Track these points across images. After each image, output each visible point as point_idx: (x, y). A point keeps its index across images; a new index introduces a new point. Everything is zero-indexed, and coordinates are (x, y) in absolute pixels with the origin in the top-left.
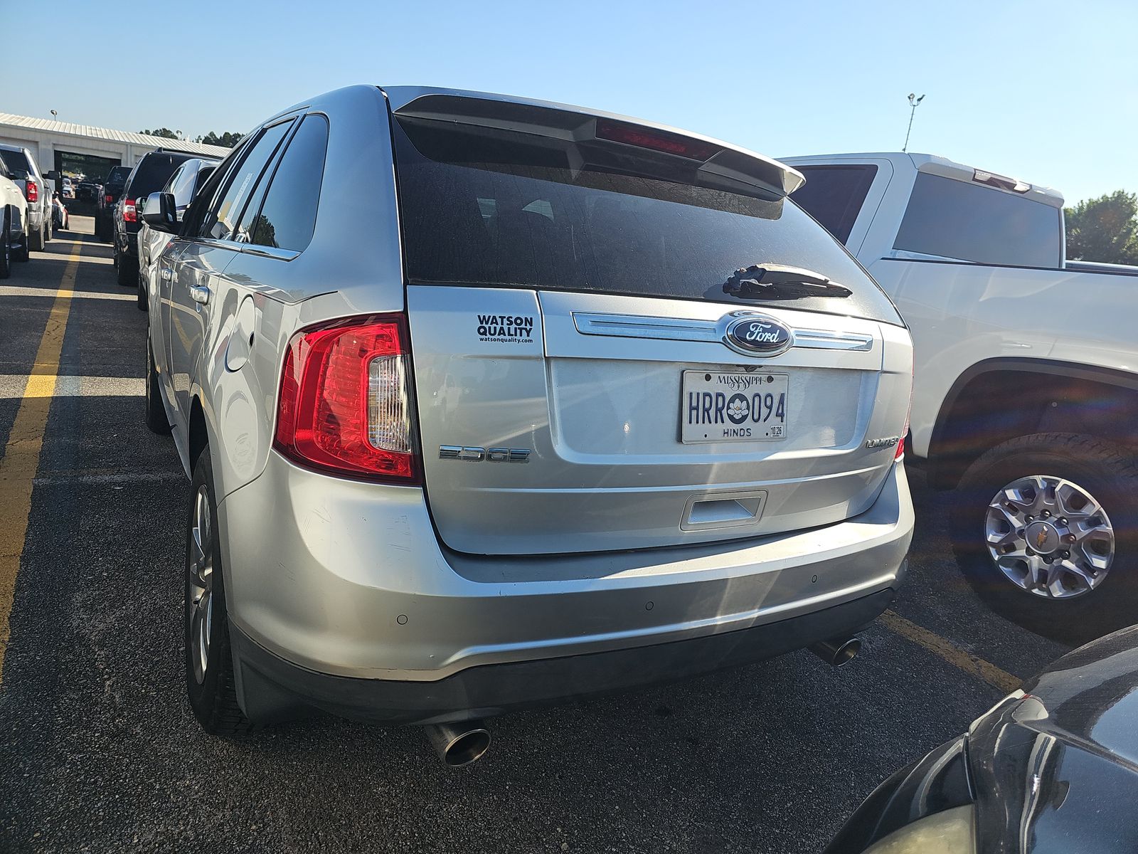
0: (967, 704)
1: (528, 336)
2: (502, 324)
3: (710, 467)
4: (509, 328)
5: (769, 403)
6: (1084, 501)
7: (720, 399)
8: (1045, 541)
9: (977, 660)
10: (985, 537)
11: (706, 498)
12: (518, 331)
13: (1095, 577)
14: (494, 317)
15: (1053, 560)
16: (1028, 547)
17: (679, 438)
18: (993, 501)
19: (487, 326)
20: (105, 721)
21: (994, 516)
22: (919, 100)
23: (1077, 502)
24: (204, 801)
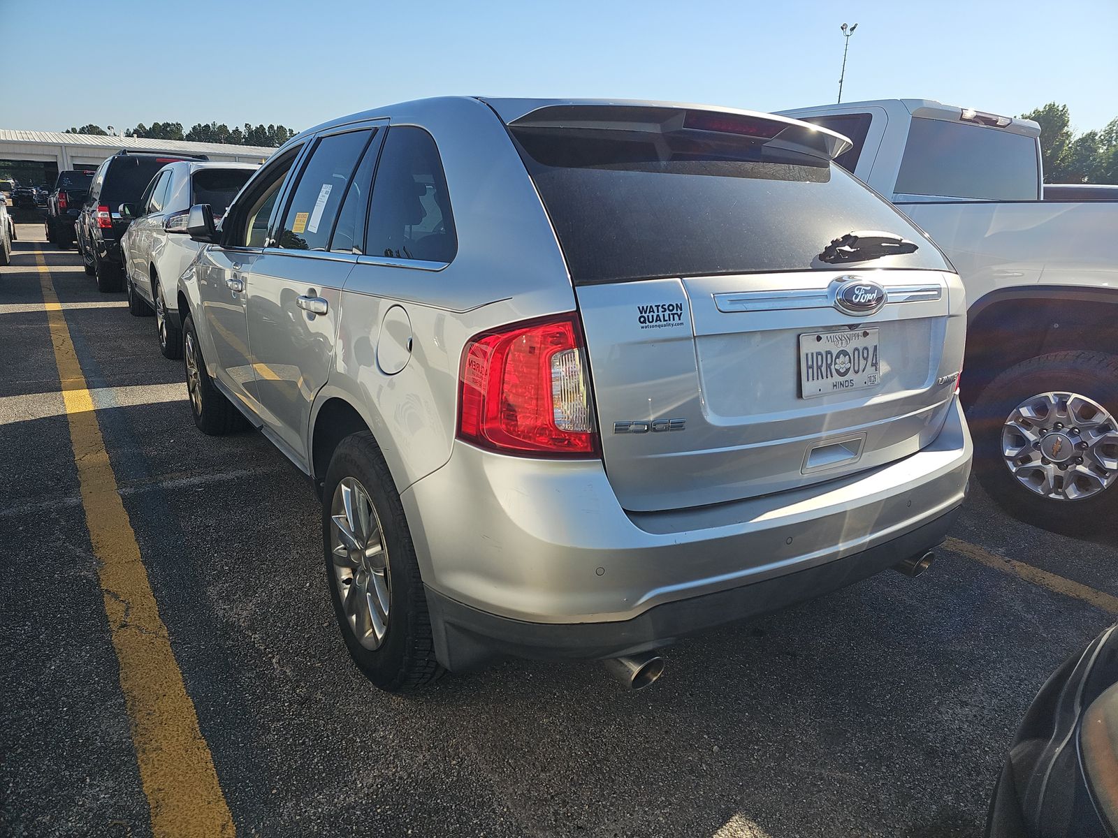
0: (1012, 599)
1: (680, 319)
2: (658, 312)
3: (824, 416)
4: (664, 315)
5: (865, 355)
6: (1094, 411)
7: (829, 356)
8: (1060, 450)
9: (1010, 561)
10: (1002, 452)
11: (821, 444)
12: (671, 316)
13: (1107, 478)
14: (651, 307)
15: (1067, 466)
16: (1044, 457)
17: (799, 394)
18: (1008, 420)
19: (646, 315)
20: (288, 693)
21: (1009, 432)
22: (852, 29)
23: (1088, 412)
24: (402, 747)
